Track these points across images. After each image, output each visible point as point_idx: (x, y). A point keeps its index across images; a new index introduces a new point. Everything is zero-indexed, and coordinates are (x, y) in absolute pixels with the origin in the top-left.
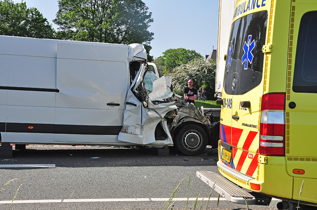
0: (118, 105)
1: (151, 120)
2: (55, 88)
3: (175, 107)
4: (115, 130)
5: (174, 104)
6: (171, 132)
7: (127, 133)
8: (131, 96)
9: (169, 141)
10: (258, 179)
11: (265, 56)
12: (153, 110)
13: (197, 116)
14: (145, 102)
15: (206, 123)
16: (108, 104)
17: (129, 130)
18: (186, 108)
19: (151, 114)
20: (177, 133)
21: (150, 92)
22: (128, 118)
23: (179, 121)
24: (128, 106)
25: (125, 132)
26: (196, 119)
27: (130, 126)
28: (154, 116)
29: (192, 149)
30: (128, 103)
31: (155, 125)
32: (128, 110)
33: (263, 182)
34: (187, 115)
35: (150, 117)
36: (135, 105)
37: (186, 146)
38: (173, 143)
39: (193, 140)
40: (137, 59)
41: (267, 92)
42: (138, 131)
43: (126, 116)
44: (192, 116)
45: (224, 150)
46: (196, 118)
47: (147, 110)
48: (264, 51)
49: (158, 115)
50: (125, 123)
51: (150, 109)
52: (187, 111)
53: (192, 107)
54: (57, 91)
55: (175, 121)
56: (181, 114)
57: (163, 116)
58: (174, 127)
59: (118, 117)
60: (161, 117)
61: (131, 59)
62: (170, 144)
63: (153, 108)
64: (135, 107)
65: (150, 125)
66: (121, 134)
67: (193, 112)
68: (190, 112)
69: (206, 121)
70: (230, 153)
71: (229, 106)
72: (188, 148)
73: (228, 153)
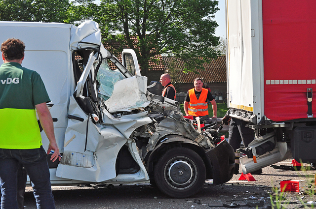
0: (55, 120)
1: (107, 143)
3: (148, 120)
5: (147, 116)
6: (145, 161)
7: (70, 164)
8: (75, 106)
9: (142, 176)
12: (113, 126)
13: (188, 133)
14: (94, 115)
15: (203, 144)
17: (73, 160)
18: (170, 120)
19: (107, 133)
20: (155, 161)
21: (107, 98)
22: (71, 140)
23: (159, 142)
24: (70, 120)
25: (67, 163)
26: (186, 138)
27: (75, 154)
28: (112, 136)
29: (180, 186)
30: (70, 117)
32: (71, 128)
34: (172, 132)
35: (105, 138)
36: (82, 120)
37: (170, 182)
38: (148, 178)
39: (181, 172)
40: (84, 46)
42: (87, 161)
43: (68, 136)
44: (180, 134)
46: (187, 136)
47: (102, 126)
49: (119, 135)
50: (66, 149)
51: (106, 126)
52: (172, 124)
53: (179, 119)
55: (151, 141)
56: (161, 130)
57: (128, 135)
58: (150, 152)
60: (125, 138)
61: (76, 46)
62: (144, 180)
63: (111, 123)
64: (81, 122)
65: (108, 150)
66: (60, 166)
67: (180, 125)
68: (177, 127)
69: (203, 140)
72: (174, 185)
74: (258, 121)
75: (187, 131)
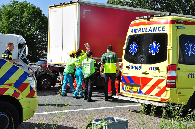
10: (166, 97)
11: (168, 50)
12: (30, 68)
15: (51, 74)
18: (42, 67)
19: (30, 70)
20: (39, 80)
23: (40, 74)
26: (46, 72)
30: (18, 65)
33: (169, 98)
34: (42, 71)
39: (46, 83)
40: (22, 43)
41: (171, 64)
45: (127, 87)
58: (37, 76)
60: (34, 72)
61: (19, 43)
64: (22, 67)
67: (45, 69)
70: (136, 88)
71: (138, 69)
72: (44, 87)
73: (134, 88)
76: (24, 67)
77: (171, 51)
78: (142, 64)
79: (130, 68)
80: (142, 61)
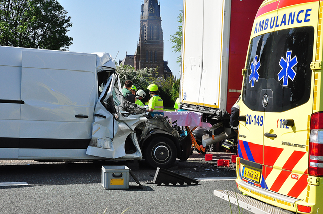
0: (87, 117)
1: (121, 132)
2: (19, 99)
3: (145, 119)
4: (83, 143)
5: (144, 116)
6: (140, 145)
7: (96, 146)
8: (100, 108)
9: (138, 155)
10: (307, 200)
11: (313, 73)
12: (123, 122)
13: (166, 128)
14: (115, 114)
15: (174, 135)
16: (76, 116)
17: (99, 144)
18: (154, 119)
19: (122, 126)
20: (146, 146)
22: (97, 130)
23: (149, 133)
24: (97, 119)
25: (95, 145)
27: (100, 140)
28: (124, 129)
29: (162, 162)
30: (96, 115)
31: (124, 137)
32: (97, 123)
33: (315, 204)
34: (156, 127)
35: (121, 129)
36: (105, 117)
37: (155, 159)
38: (142, 157)
39: (162, 153)
40: (105, 69)
41: (318, 110)
42: (107, 144)
43: (95, 128)
44: (161, 128)
45: (245, 168)
46: (165, 130)
47: (118, 122)
48: (312, 68)
49: (128, 128)
50: (94, 136)
51: (120, 122)
52: (156, 122)
53: (161, 119)
54: (22, 102)
55: (144, 133)
56: (150, 126)
57: (133, 128)
58: (143, 139)
59: (87, 130)
60: (132, 130)
61: (100, 69)
62: (139, 157)
63: (124, 120)
64: (105, 119)
65: (120, 138)
66: (90, 148)
67: (161, 123)
68: (159, 124)
69: (175, 133)
70: (257, 172)
71: (258, 123)
72: (158, 161)
73: (255, 171)
74: (223, 114)
75: (165, 127)
76: (109, 118)
77: (319, 73)
78: (265, 110)
79: (248, 122)
80: (265, 104)
